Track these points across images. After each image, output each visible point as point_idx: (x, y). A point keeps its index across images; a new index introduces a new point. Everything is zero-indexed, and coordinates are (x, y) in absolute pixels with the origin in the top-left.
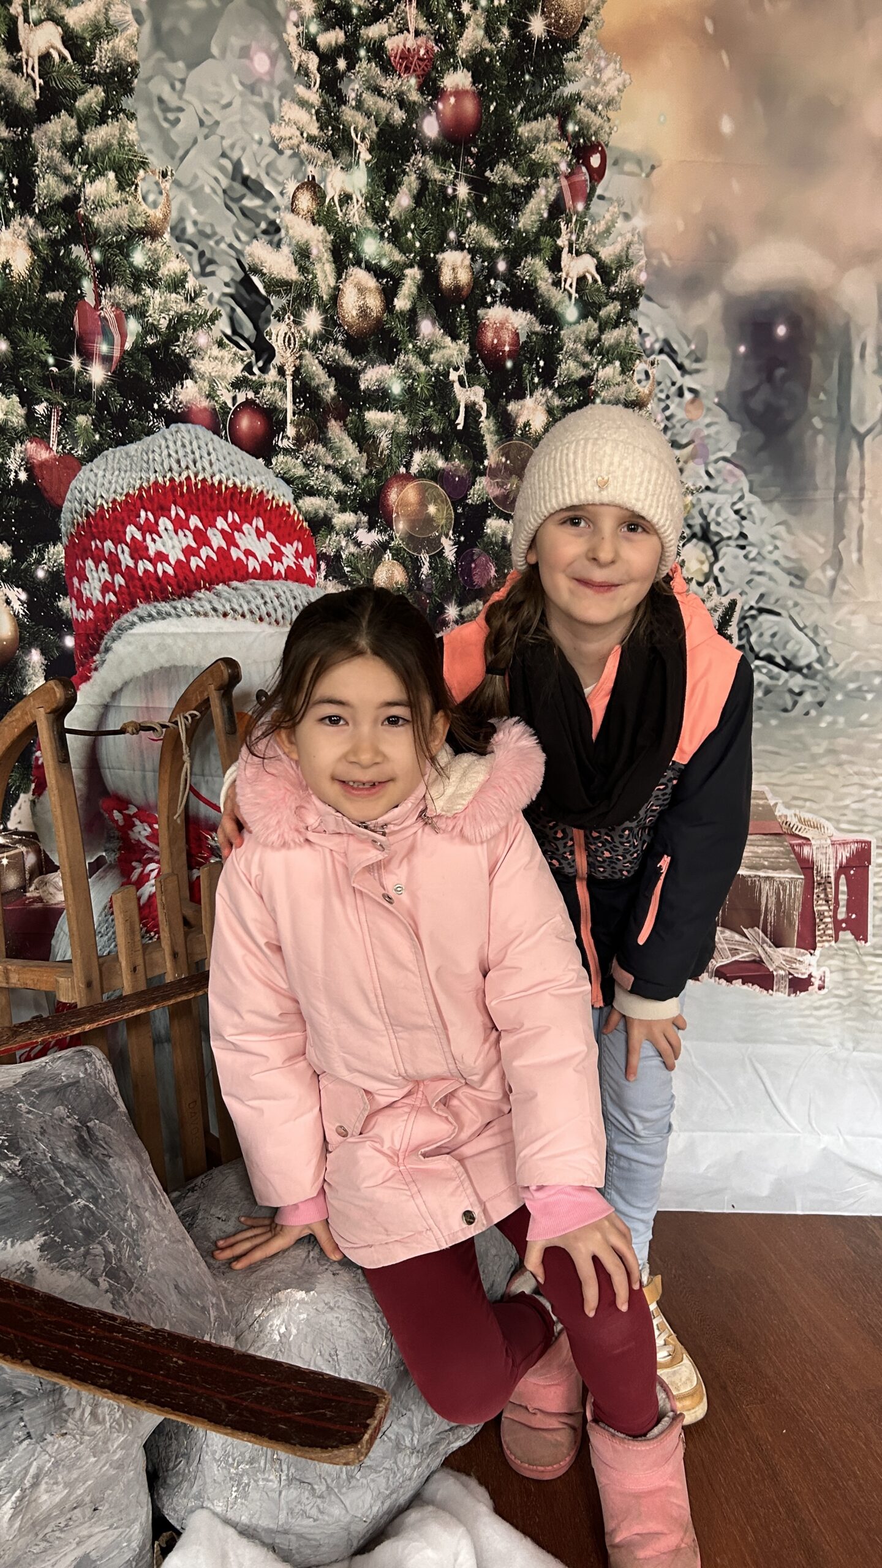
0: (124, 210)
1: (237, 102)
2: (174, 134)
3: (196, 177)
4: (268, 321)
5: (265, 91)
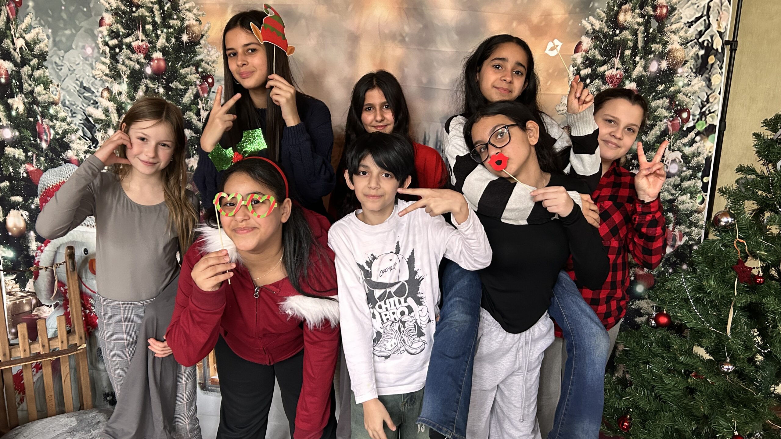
0: (46, 96)
1: (81, 63)
2: (60, 73)
3: (68, 87)
4: (95, 132)
5: (90, 59)
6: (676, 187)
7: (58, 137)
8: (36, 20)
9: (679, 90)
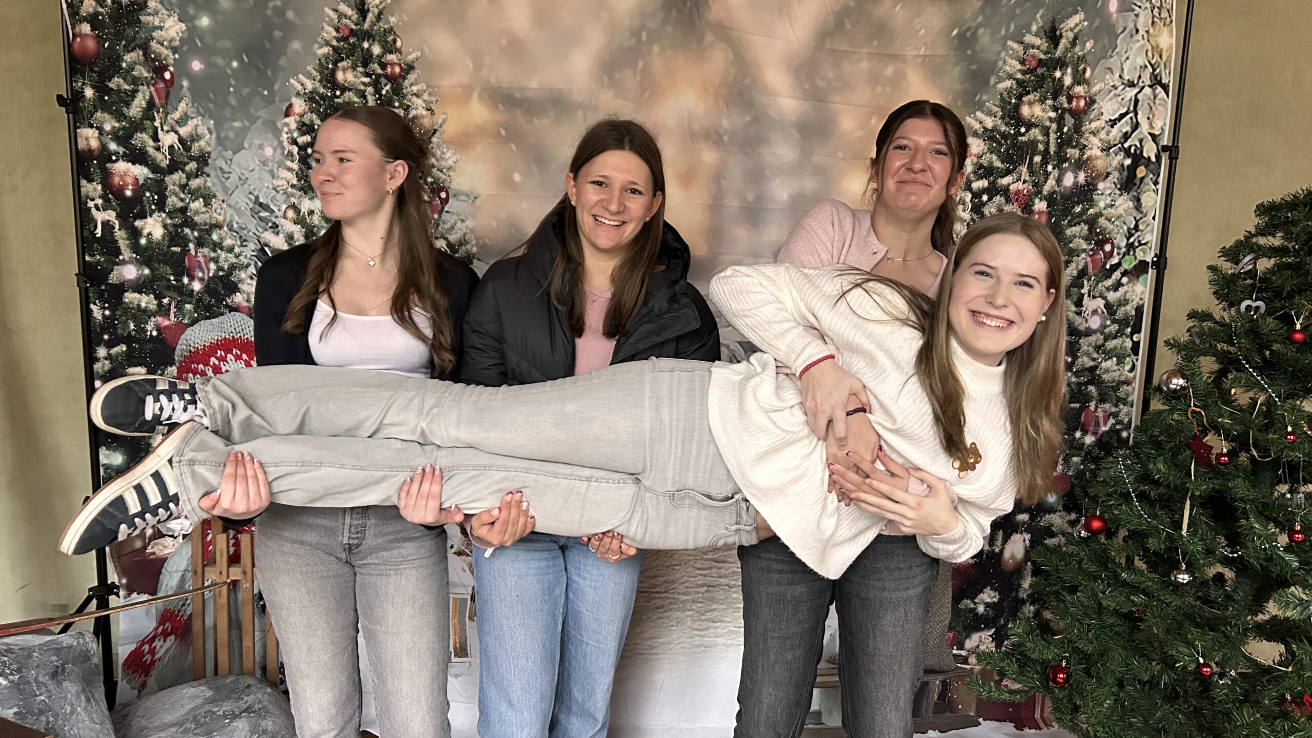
0: (207, 216)
1: (257, 169)
2: (227, 184)
3: (237, 203)
5: (270, 164)
6: (1098, 348)
7: (221, 273)
8: (193, 107)
9: (1100, 212)
